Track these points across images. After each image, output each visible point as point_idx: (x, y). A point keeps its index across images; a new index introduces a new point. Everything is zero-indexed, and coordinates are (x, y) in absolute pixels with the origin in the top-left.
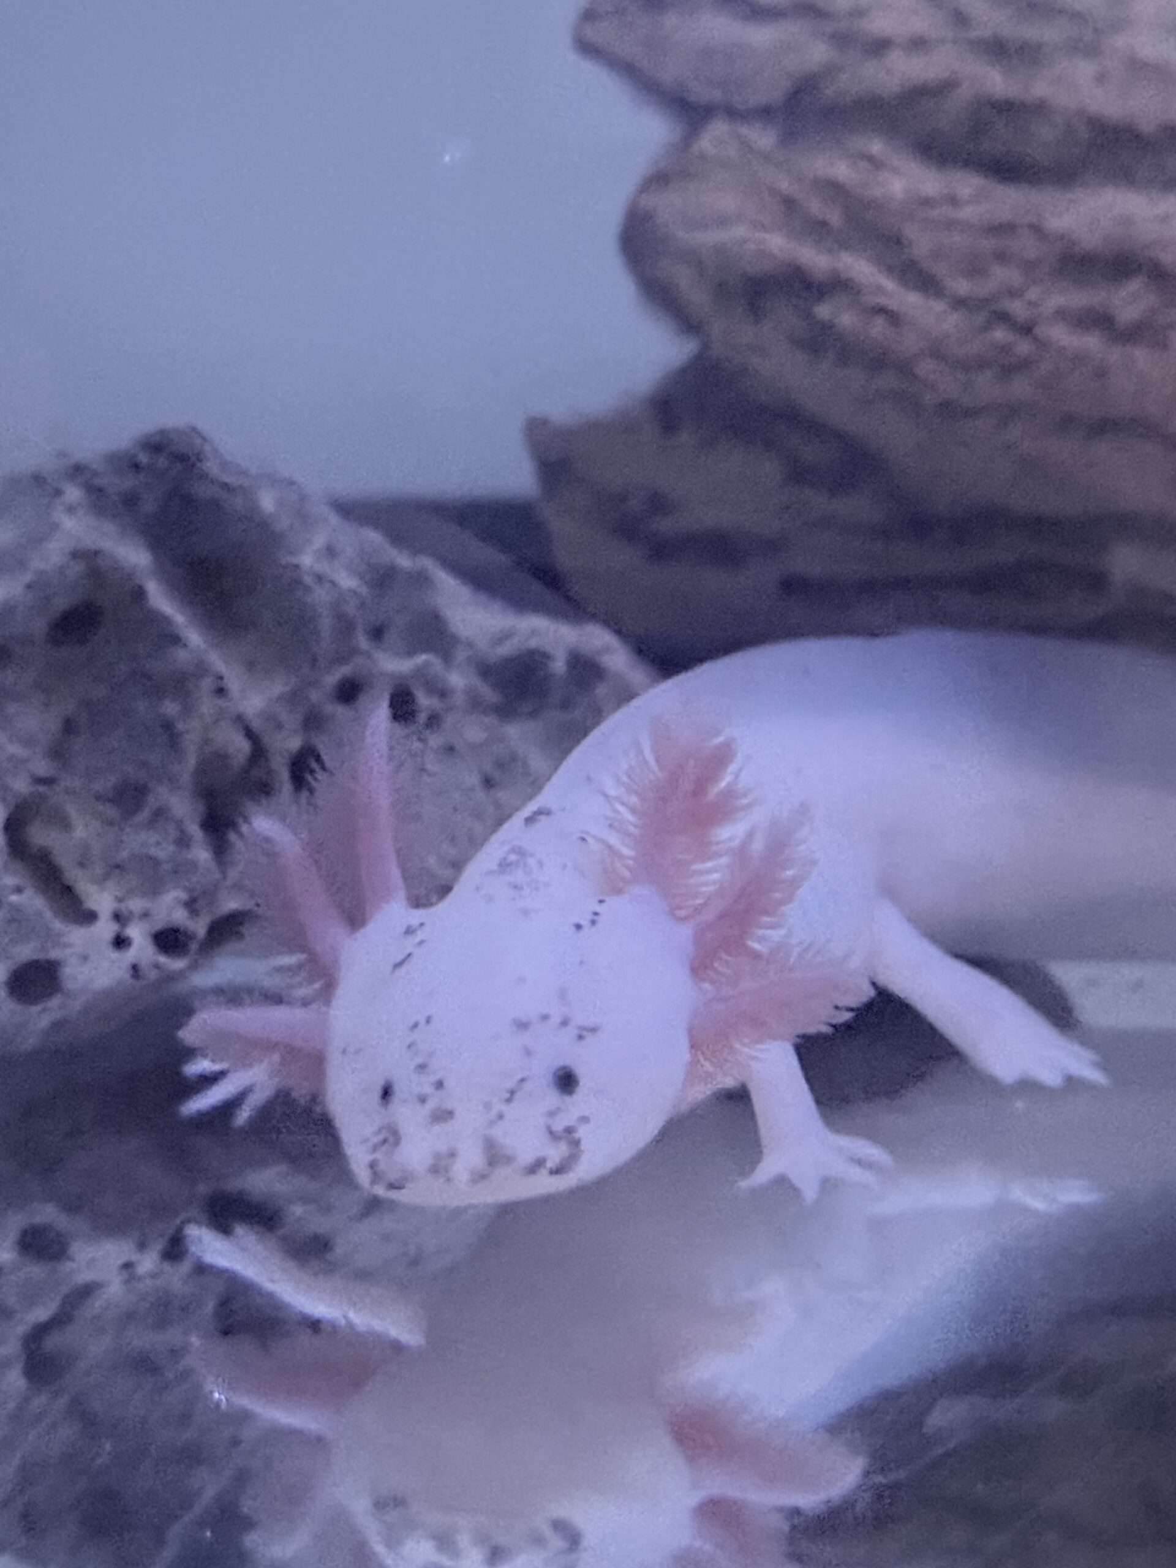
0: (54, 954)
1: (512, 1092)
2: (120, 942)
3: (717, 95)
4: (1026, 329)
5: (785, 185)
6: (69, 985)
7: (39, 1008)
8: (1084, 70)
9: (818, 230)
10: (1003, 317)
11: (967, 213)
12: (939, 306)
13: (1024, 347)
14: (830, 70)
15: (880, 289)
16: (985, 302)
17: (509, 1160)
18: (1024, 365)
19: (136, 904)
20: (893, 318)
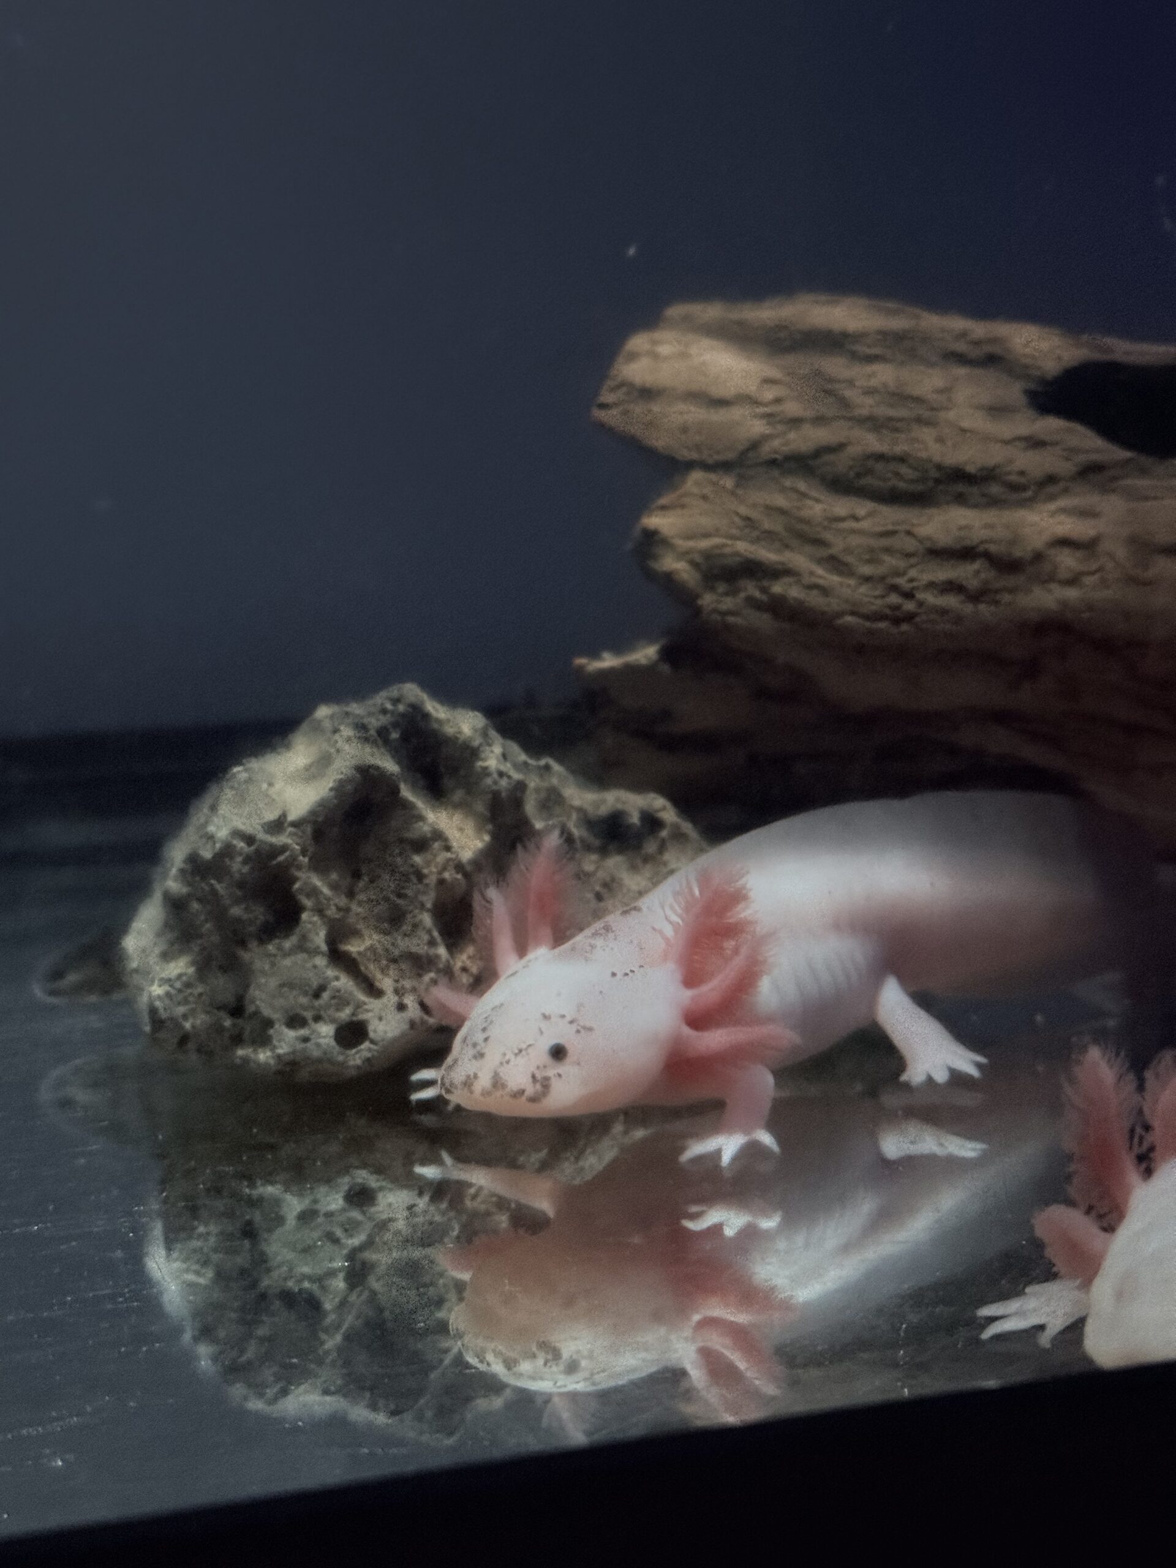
0: (362, 1017)
1: (520, 1051)
2: (401, 1007)
3: (694, 456)
4: (909, 595)
5: (743, 510)
6: (372, 1035)
7: (354, 1051)
8: (927, 435)
9: (769, 536)
10: (894, 588)
11: (865, 525)
12: (852, 582)
13: (909, 606)
14: (765, 438)
15: (812, 573)
16: (882, 578)
17: (504, 1086)
18: (910, 617)
19: (407, 984)
20: (824, 591)
